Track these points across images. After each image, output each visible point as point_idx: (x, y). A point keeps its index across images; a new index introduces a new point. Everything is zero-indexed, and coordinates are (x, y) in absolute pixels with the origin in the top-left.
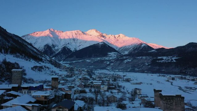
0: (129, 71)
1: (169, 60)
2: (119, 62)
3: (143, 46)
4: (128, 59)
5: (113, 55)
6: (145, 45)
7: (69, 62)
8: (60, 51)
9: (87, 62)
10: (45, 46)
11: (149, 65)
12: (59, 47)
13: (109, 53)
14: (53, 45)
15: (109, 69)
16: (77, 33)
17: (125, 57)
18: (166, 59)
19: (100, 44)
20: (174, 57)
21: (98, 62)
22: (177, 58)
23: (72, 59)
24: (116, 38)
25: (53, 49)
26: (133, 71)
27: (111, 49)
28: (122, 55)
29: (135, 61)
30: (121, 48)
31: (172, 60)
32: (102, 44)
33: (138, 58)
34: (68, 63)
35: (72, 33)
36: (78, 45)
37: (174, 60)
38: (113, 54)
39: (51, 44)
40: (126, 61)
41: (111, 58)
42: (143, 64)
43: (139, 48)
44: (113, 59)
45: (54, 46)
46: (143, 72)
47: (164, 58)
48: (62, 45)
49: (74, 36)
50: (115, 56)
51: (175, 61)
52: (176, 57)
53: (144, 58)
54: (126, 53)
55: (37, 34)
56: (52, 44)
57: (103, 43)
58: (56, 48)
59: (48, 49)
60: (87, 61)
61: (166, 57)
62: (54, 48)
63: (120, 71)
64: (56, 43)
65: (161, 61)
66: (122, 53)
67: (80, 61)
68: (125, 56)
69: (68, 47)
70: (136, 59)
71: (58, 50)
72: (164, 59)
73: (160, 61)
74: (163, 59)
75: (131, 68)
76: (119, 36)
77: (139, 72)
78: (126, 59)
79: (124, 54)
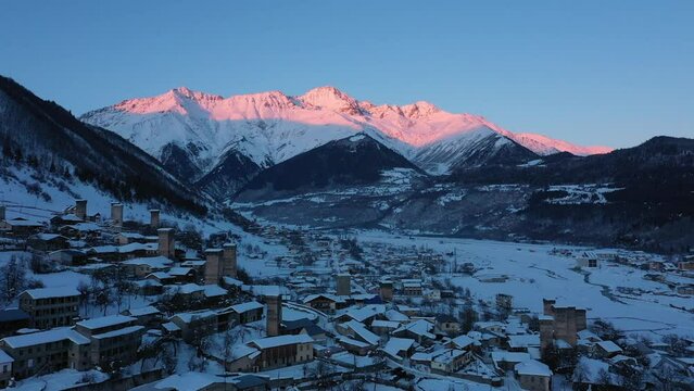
0: (457, 236)
1: (585, 196)
2: (420, 204)
3: (498, 144)
4: (450, 192)
5: (398, 179)
6: (505, 141)
7: (251, 205)
8: (218, 167)
9: (315, 203)
10: (165, 149)
11: (519, 213)
12: (213, 153)
13: (386, 173)
14: (191, 145)
15: (387, 226)
16: (270, 102)
17: (439, 187)
18: (575, 194)
19: (352, 140)
20: (600, 187)
21: (350, 203)
22: (612, 190)
23: (260, 192)
24: (406, 115)
25: (194, 160)
26: (468, 233)
27: (393, 159)
28: (429, 176)
29: (476, 199)
30: (424, 151)
31: (595, 197)
32: (361, 142)
33: (485, 188)
34: (248, 209)
35: (254, 101)
36: (277, 142)
37: (600, 196)
38: (399, 175)
39: (183, 144)
40: (443, 198)
41: (393, 190)
42: (502, 208)
43: (486, 152)
44: (401, 193)
45: (194, 149)
46: (501, 237)
47: (571, 188)
48: (221, 144)
49: (261, 113)
50: (407, 180)
51: (604, 201)
52: (609, 187)
53: (504, 188)
54: (443, 169)
55: (134, 106)
56: (186, 143)
57: (362, 137)
58: (203, 155)
59: (178, 156)
60: (314, 199)
61: (577, 187)
62: (197, 155)
63: (427, 233)
64: (201, 138)
65: (562, 201)
66: (427, 171)
67: (291, 200)
68: (439, 182)
69: (245, 153)
70: (477, 191)
71: (208, 162)
72: (570, 191)
73: (555, 201)
74: (566, 194)
75: (463, 223)
76: (417, 108)
77: (490, 239)
78: (444, 193)
79: (434, 173)
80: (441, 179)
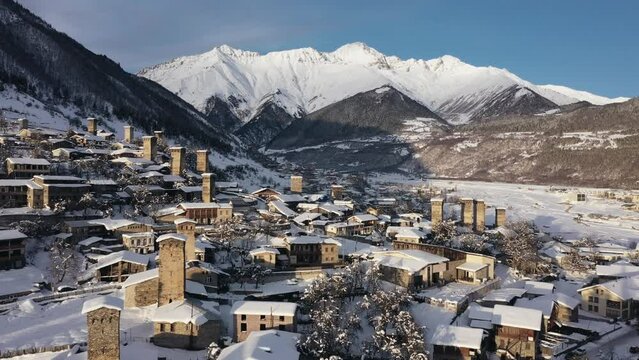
0: (471, 179)
1: (598, 142)
2: (438, 150)
3: (518, 95)
4: (468, 139)
5: (419, 127)
6: (525, 92)
7: (284, 151)
8: (255, 118)
9: (341, 150)
10: (209, 101)
11: (531, 159)
12: (250, 108)
13: (408, 122)
14: (232, 98)
15: (406, 170)
16: (303, 58)
17: (457, 135)
18: (588, 141)
19: (378, 91)
20: (613, 133)
21: (372, 148)
22: (623, 136)
23: (293, 140)
24: (432, 69)
25: (234, 111)
26: (481, 176)
27: (418, 109)
28: (450, 125)
29: (490, 146)
30: (447, 103)
31: (607, 143)
32: (386, 93)
33: (501, 135)
34: (281, 155)
35: (289, 57)
36: (309, 95)
37: (612, 142)
38: (421, 125)
39: (225, 97)
40: (459, 145)
41: (413, 138)
42: (516, 156)
43: (506, 102)
44: (422, 141)
45: (235, 102)
46: (512, 179)
47: (584, 135)
48: (258, 96)
49: (295, 69)
50: (428, 129)
51: (615, 146)
52: (622, 133)
53: (519, 135)
54: (464, 119)
55: (182, 63)
56: (228, 95)
57: (387, 89)
58: (243, 107)
59: (221, 109)
60: (339, 146)
61: (590, 133)
62: (237, 106)
63: (443, 176)
64: (241, 91)
65: (573, 147)
66: (450, 121)
67: (319, 147)
68: (457, 131)
69: (280, 104)
70: (493, 139)
71: (246, 114)
72: (582, 138)
73: (568, 146)
74: (579, 140)
75: (478, 168)
76: (442, 62)
77: (499, 181)
78: (461, 140)
79: (455, 123)
80: (461, 128)
